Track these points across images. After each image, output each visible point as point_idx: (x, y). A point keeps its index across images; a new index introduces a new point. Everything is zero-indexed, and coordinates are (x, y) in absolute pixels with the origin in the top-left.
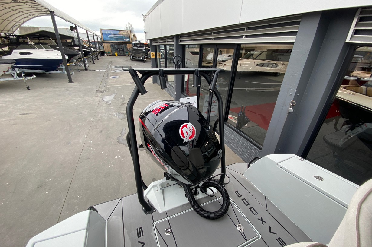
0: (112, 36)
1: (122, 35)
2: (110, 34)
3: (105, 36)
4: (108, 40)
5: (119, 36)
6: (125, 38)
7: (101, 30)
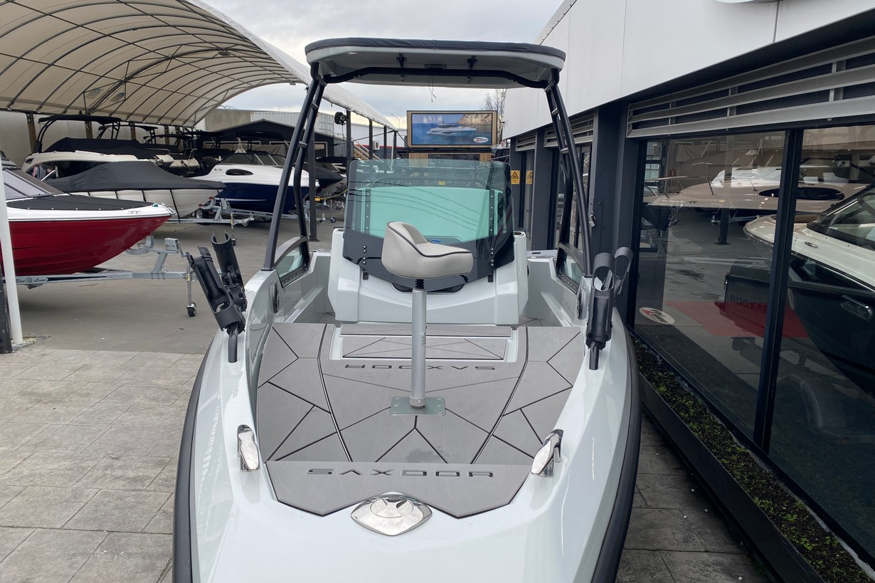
0: (438, 129)
1: (471, 125)
2: (433, 126)
3: (417, 132)
4: (426, 141)
5: (460, 129)
6: (476, 134)
7: (411, 114)
